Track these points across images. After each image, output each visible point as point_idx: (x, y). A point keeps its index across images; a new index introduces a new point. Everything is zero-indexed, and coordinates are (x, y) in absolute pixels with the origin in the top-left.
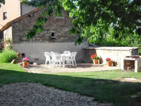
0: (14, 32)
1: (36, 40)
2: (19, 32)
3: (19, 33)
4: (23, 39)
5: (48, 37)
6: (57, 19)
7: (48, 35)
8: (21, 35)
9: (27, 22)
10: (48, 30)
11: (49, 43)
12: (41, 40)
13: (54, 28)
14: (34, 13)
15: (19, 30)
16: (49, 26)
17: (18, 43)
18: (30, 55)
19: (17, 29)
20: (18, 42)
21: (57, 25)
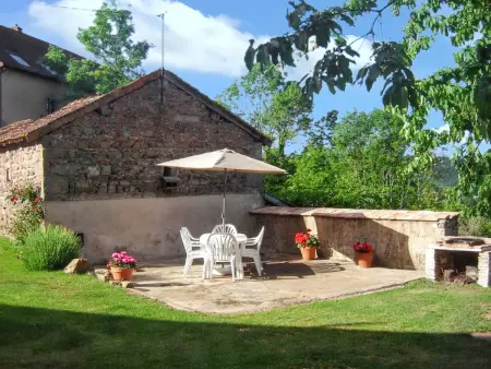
0: (51, 164)
1: (120, 188)
2: (66, 161)
3: (68, 167)
4: (78, 185)
5: (152, 178)
6: (177, 125)
7: (153, 172)
8: (71, 172)
9: (91, 131)
10: (154, 157)
11: (157, 196)
12: (132, 189)
13: (171, 150)
14: (112, 102)
15: (67, 156)
16: (156, 146)
17: (63, 200)
18: (101, 237)
19: (59, 151)
20: (63, 196)
21: (179, 142)
